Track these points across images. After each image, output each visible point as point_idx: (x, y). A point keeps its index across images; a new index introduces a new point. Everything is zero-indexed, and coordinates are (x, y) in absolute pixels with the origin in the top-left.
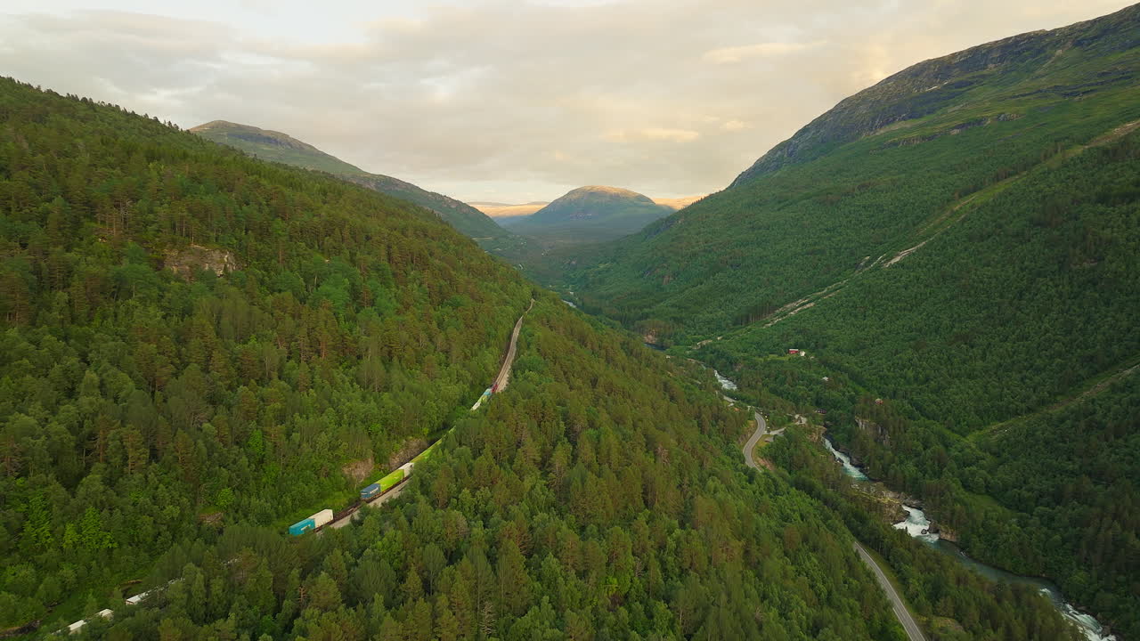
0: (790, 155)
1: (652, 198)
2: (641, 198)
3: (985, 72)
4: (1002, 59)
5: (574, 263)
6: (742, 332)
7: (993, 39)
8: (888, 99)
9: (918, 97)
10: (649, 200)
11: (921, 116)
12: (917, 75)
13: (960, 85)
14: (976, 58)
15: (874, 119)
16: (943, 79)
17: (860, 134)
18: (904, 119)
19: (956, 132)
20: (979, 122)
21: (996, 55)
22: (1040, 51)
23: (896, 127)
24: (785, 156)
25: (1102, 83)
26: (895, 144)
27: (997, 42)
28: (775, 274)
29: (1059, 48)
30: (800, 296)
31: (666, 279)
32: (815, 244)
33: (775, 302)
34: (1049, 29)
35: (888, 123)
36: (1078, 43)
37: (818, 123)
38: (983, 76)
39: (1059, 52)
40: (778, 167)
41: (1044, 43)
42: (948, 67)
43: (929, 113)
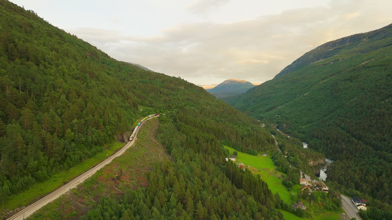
0: (290, 69)
1: (252, 83)
2: (248, 83)
3: (345, 45)
4: (350, 41)
5: (226, 101)
6: (267, 113)
7: (348, 36)
8: (318, 53)
9: (326, 52)
10: (250, 83)
11: (327, 58)
12: (326, 46)
13: (338, 49)
14: (343, 41)
15: (314, 58)
16: (334, 47)
17: (310, 63)
18: (322, 59)
19: (332, 63)
20: (338, 60)
21: (348, 40)
22: (360, 39)
23: (320, 61)
24: (289, 69)
25: (371, 50)
26: (316, 66)
27: (349, 36)
28: (277, 100)
29: (364, 39)
30: (281, 105)
31: (251, 103)
32: (288, 92)
33: (276, 106)
34: (363, 33)
35: (318, 59)
36: (369, 37)
37: (299, 60)
38: (345, 46)
39: (365, 40)
40: (287, 73)
41: (361, 37)
42: (335, 44)
43: (329, 57)
